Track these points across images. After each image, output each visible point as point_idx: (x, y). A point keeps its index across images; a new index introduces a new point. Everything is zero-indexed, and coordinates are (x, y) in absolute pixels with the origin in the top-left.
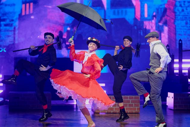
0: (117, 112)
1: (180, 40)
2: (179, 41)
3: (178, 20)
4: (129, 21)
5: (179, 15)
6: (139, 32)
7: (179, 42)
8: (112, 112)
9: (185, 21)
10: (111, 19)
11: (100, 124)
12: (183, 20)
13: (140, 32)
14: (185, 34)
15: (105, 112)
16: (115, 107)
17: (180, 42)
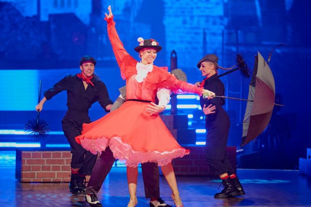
0: (62, 181)
1: (174, 52)
2: (172, 54)
3: (170, 16)
4: (82, 19)
5: (171, 8)
6: (100, 39)
7: (172, 56)
8: (52, 181)
9: (181, 19)
10: (50, 16)
11: (30, 202)
12: (178, 16)
13: (102, 37)
14: (182, 42)
15: (41, 180)
16: (59, 172)
17: (174, 55)
